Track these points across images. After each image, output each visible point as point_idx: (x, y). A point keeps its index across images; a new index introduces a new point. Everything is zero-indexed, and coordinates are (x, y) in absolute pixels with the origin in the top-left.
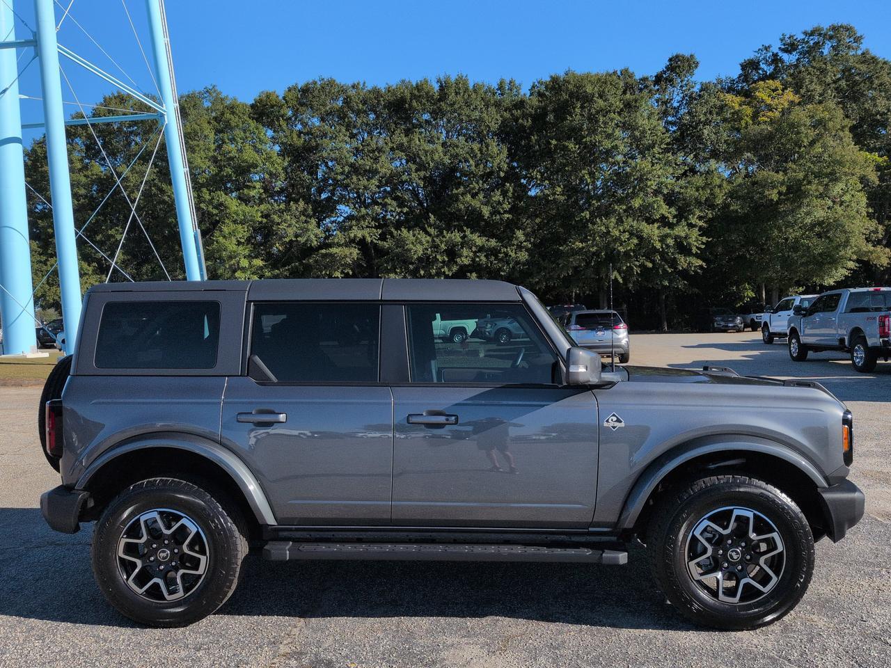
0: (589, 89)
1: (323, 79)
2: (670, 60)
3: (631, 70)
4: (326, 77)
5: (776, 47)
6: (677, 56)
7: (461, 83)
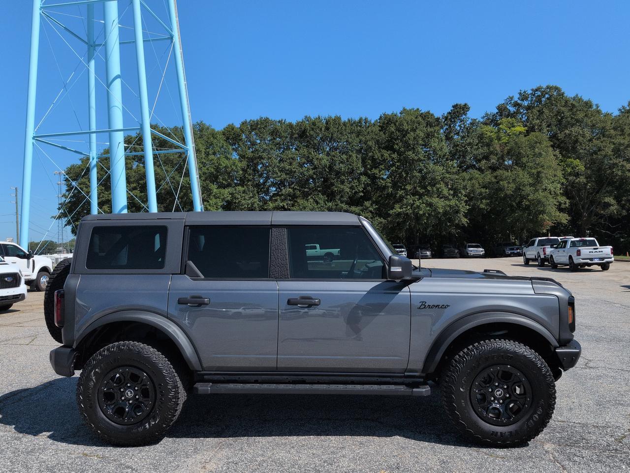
0: (406, 127)
1: (262, 118)
2: (453, 107)
3: (431, 112)
4: (264, 116)
5: (516, 98)
6: (457, 105)
7: (337, 120)
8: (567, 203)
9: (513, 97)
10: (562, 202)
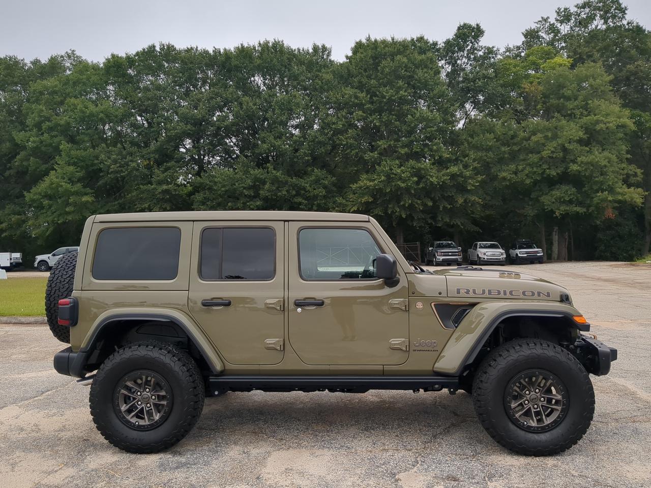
1: (162, 44)
2: (459, 28)
3: (425, 38)
5: (552, 19)
6: (464, 26)
8: (639, 174)
9: (548, 18)
10: (631, 172)
